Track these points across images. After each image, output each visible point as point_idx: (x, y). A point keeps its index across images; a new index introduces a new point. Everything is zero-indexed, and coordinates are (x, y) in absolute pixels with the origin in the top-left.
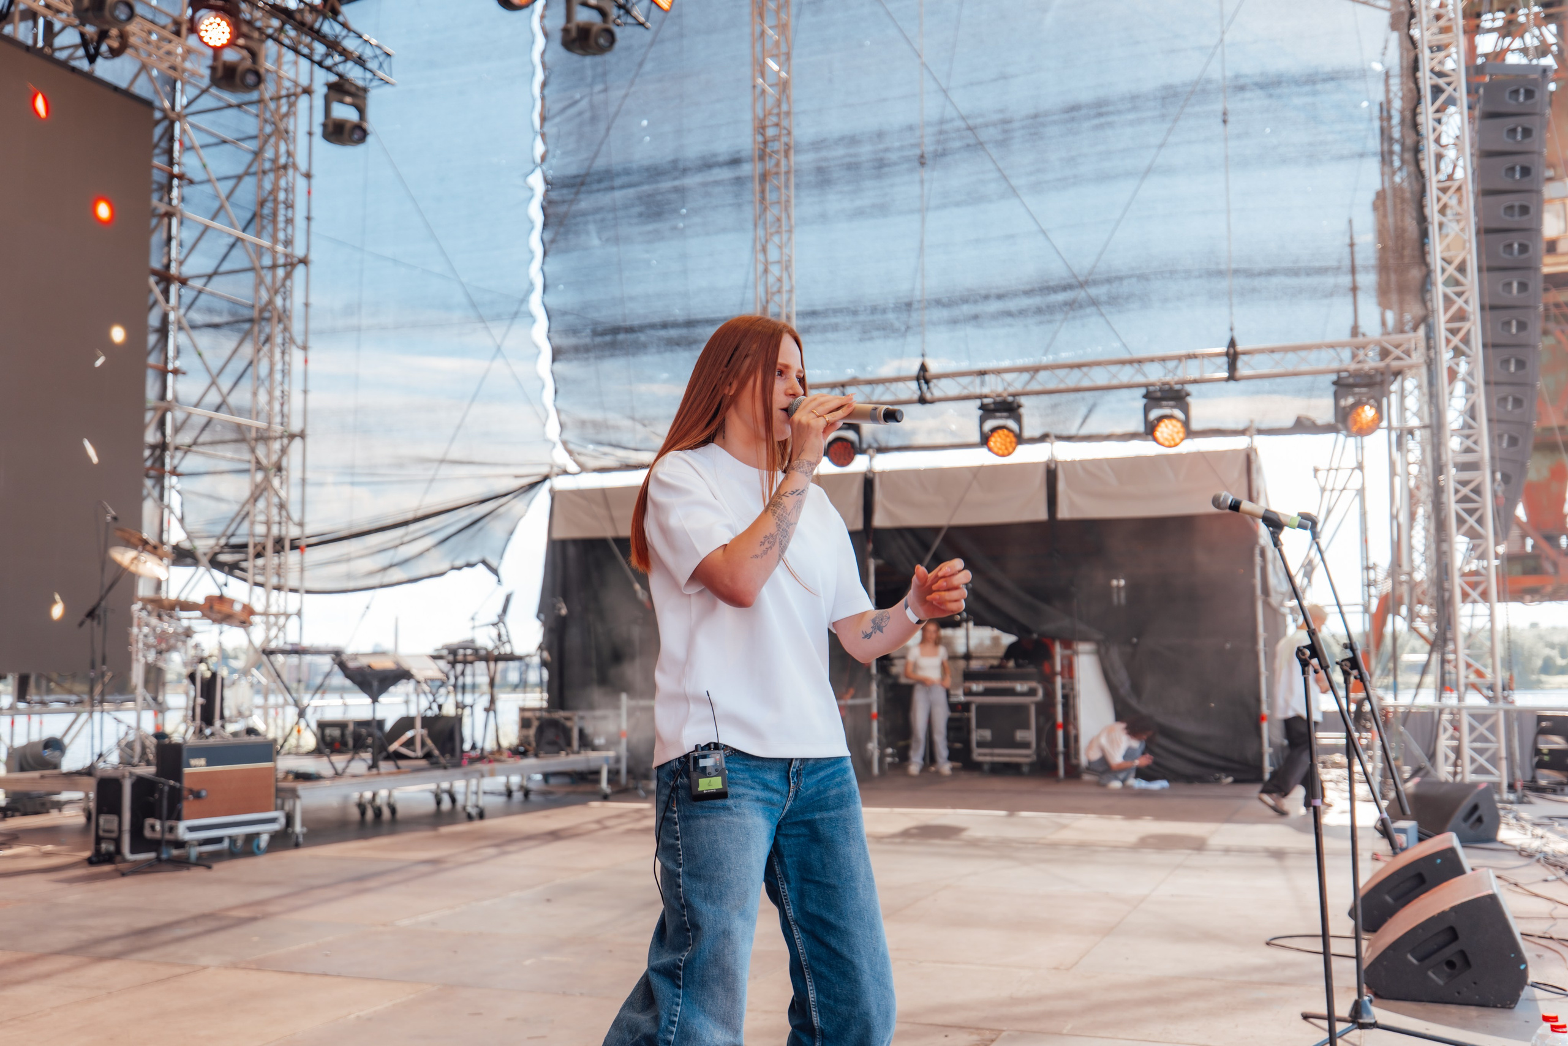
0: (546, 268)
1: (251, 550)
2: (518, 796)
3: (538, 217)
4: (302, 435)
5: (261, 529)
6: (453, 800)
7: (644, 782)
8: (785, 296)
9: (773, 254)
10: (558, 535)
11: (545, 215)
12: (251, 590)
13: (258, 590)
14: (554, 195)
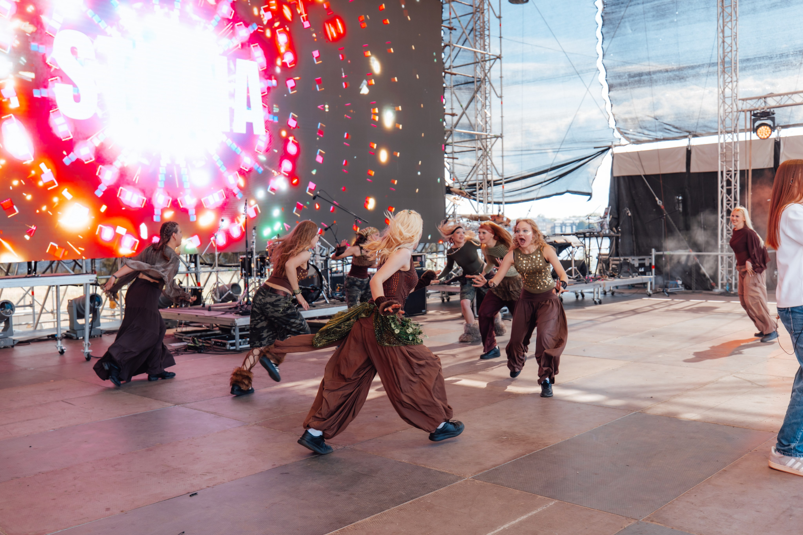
0: (604, 46)
1: (477, 187)
2: (609, 294)
3: (600, 22)
4: (501, 136)
5: (481, 177)
6: (583, 296)
7: (666, 289)
8: (734, 53)
9: (727, 32)
10: (616, 174)
11: (603, 20)
12: (478, 204)
13: (481, 204)
14: (607, 10)
